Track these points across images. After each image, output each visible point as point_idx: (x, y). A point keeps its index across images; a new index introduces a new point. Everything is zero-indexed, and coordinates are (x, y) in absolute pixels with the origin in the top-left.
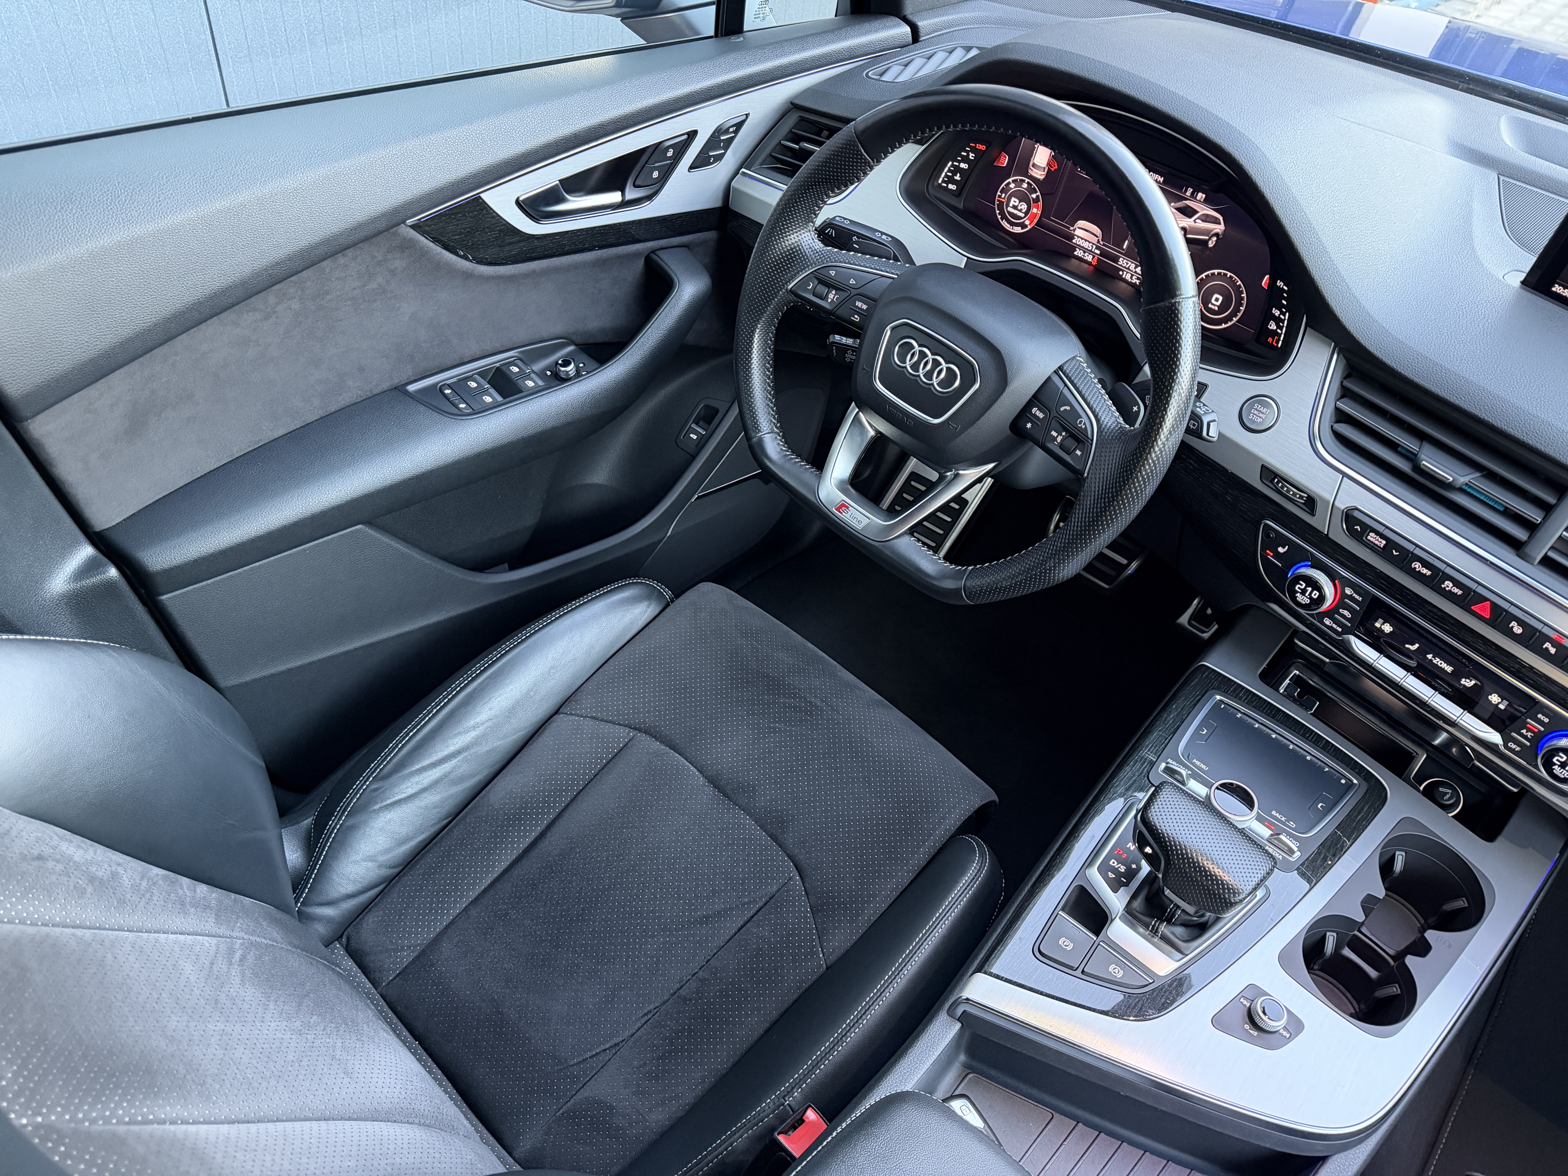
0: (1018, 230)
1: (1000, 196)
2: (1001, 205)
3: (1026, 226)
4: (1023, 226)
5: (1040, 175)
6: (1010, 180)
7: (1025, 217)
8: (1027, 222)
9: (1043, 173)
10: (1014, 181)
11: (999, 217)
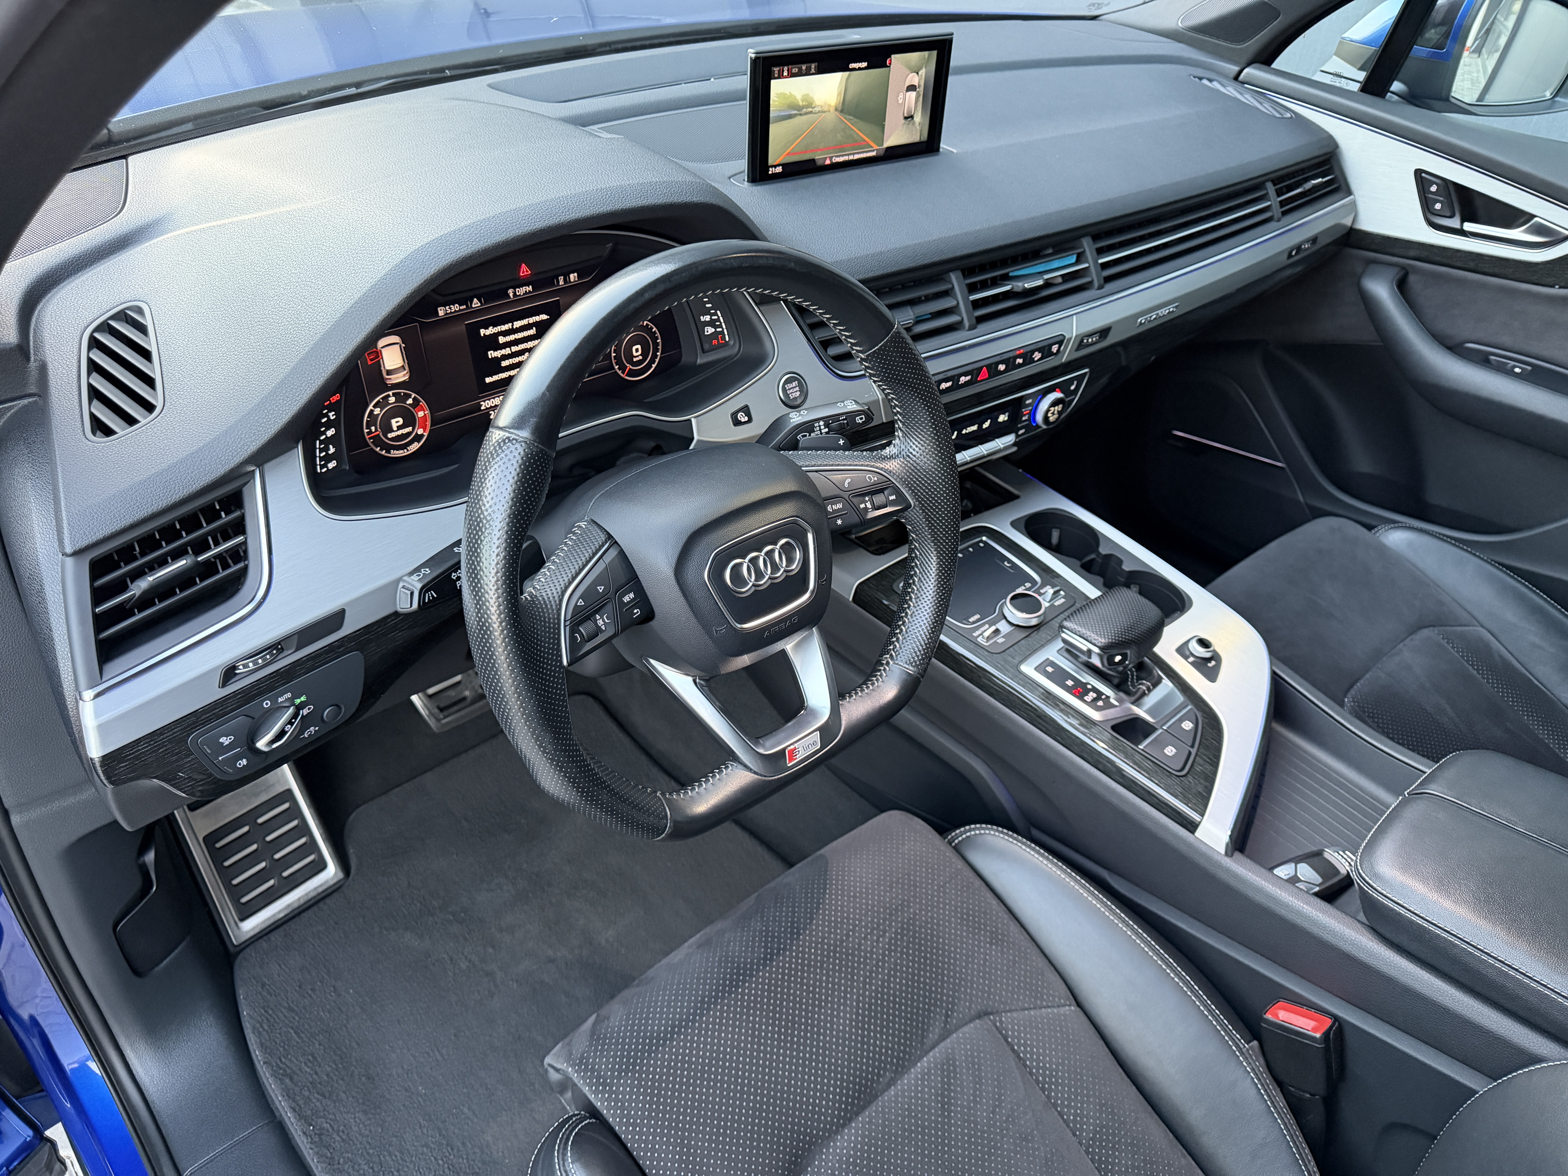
0: (415, 446)
1: (370, 433)
2: (377, 441)
3: (422, 436)
4: (418, 438)
5: (402, 377)
6: (371, 407)
7: (413, 429)
8: (420, 432)
9: (405, 372)
10: (375, 406)
11: (383, 452)
